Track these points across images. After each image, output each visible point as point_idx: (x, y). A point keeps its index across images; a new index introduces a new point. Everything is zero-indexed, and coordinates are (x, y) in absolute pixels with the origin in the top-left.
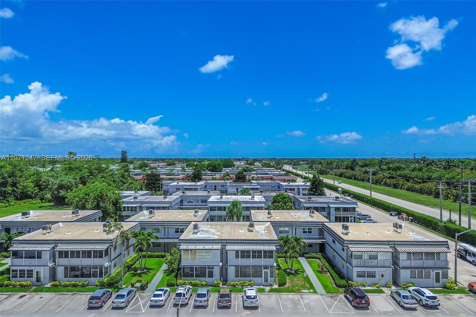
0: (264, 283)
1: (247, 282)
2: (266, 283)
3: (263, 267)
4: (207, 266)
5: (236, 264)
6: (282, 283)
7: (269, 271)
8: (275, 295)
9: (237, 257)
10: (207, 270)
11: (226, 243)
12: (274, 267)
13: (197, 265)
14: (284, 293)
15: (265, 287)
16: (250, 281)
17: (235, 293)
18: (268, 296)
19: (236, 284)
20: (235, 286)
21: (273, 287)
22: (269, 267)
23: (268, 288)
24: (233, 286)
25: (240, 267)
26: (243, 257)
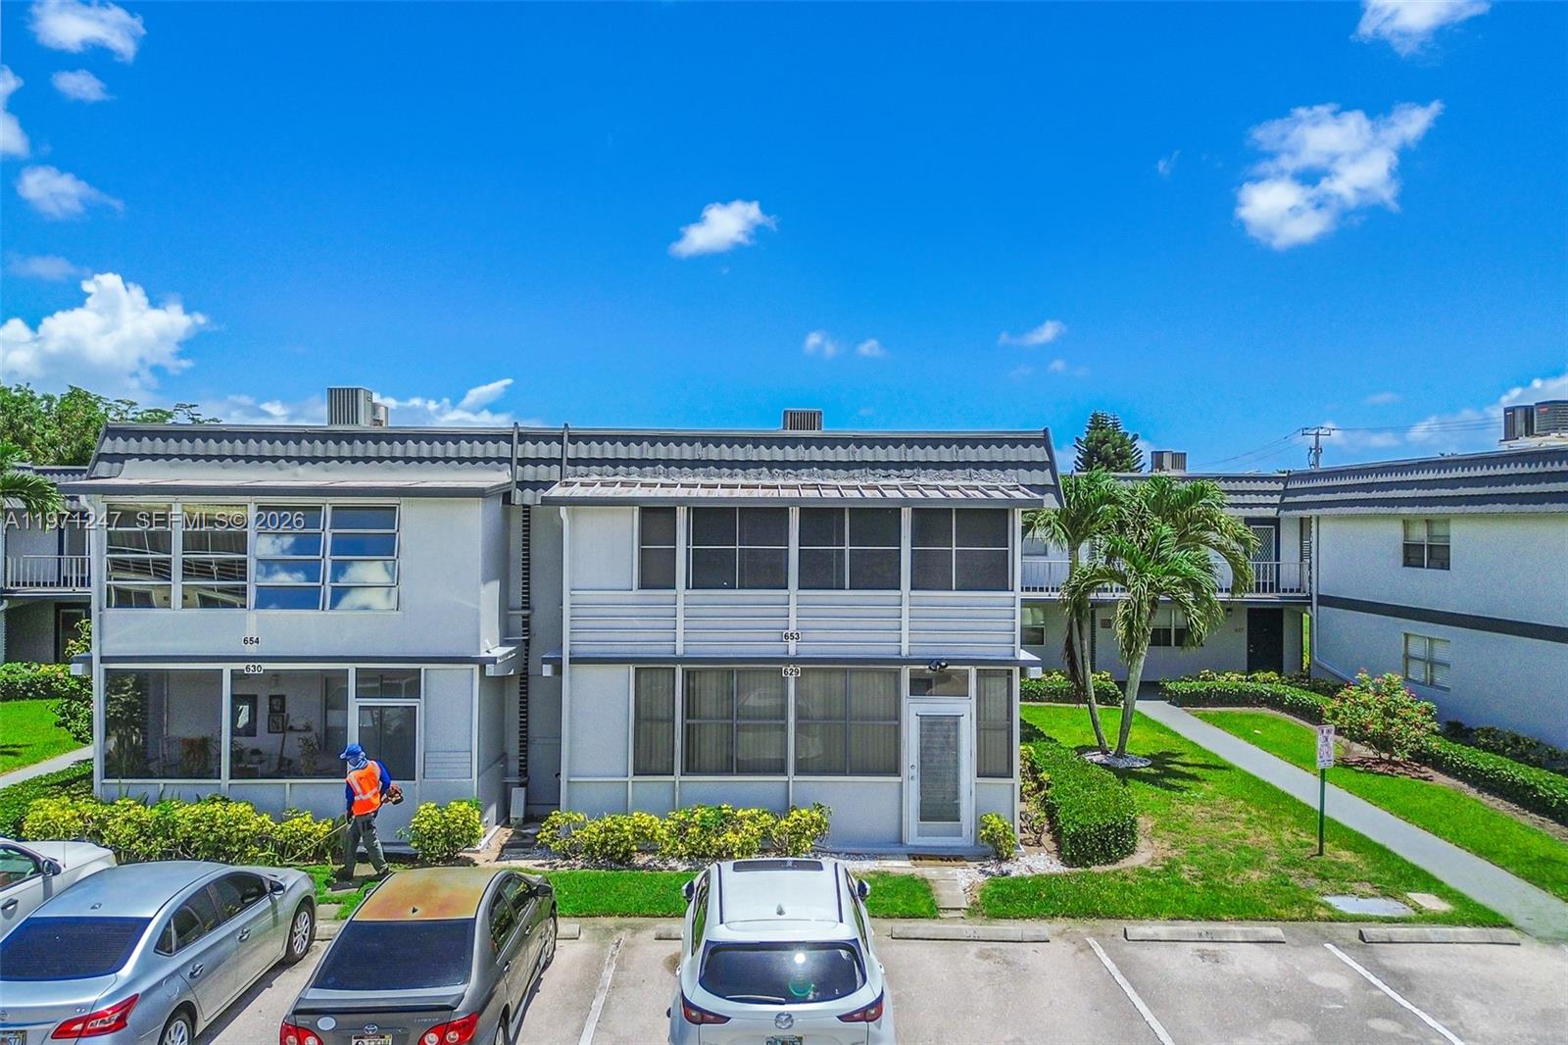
0: (921, 834)
1: (752, 819)
2: (938, 836)
3: (906, 673)
4: (351, 667)
5: (650, 642)
6: (1103, 831)
7: (964, 708)
8: (1059, 949)
9: (654, 573)
10: (354, 704)
11: (559, 462)
12: (1017, 670)
13: (252, 650)
14: (1160, 929)
15: (929, 871)
16: (785, 810)
17: (609, 922)
18: (984, 956)
19: (640, 834)
20: (628, 853)
21: (1017, 869)
22: (973, 671)
23: (960, 882)
24: (610, 856)
25: (689, 675)
26: (709, 573)
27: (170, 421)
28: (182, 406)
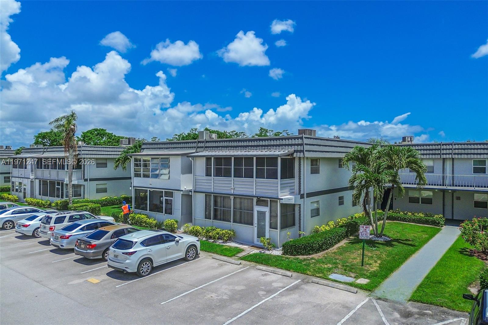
0: (257, 241)
2: (260, 242)
3: (255, 200)
4: (164, 190)
5: (208, 188)
7: (267, 210)
9: (209, 173)
10: (164, 198)
12: (279, 201)
13: (151, 186)
18: (220, 264)
22: (269, 200)
25: (214, 196)
26: (218, 173)
27: (280, 135)
28: (284, 130)
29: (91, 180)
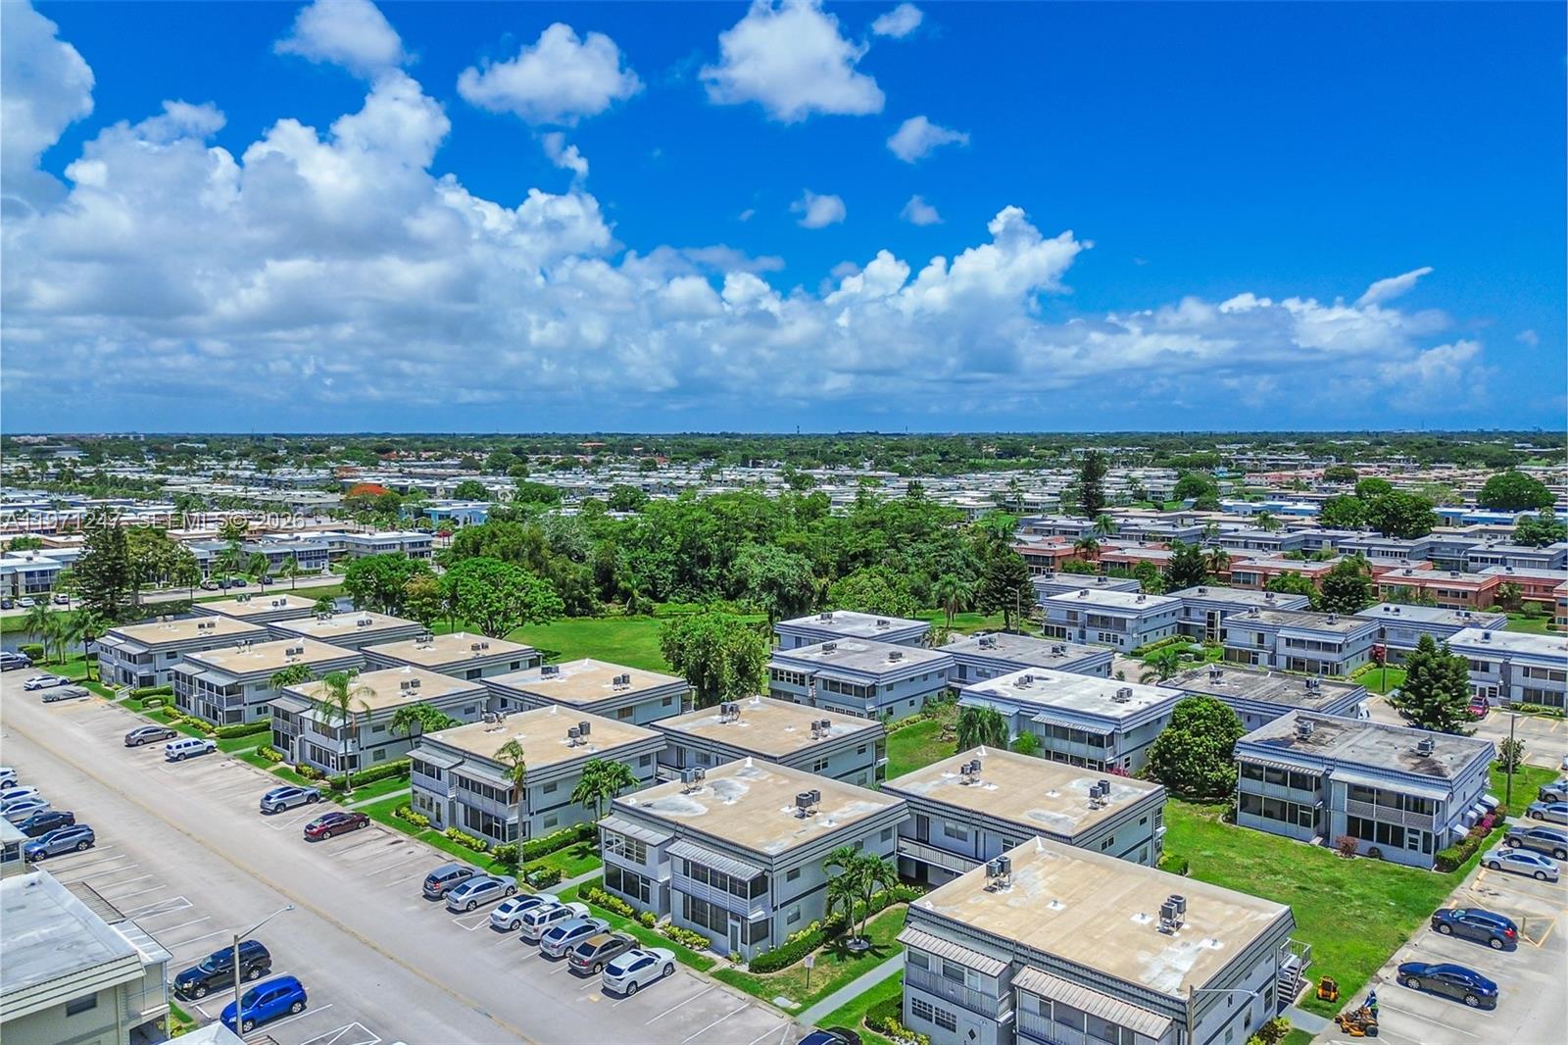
8: (706, 985)
15: (721, 962)
23: (725, 965)
29: (538, 812)
